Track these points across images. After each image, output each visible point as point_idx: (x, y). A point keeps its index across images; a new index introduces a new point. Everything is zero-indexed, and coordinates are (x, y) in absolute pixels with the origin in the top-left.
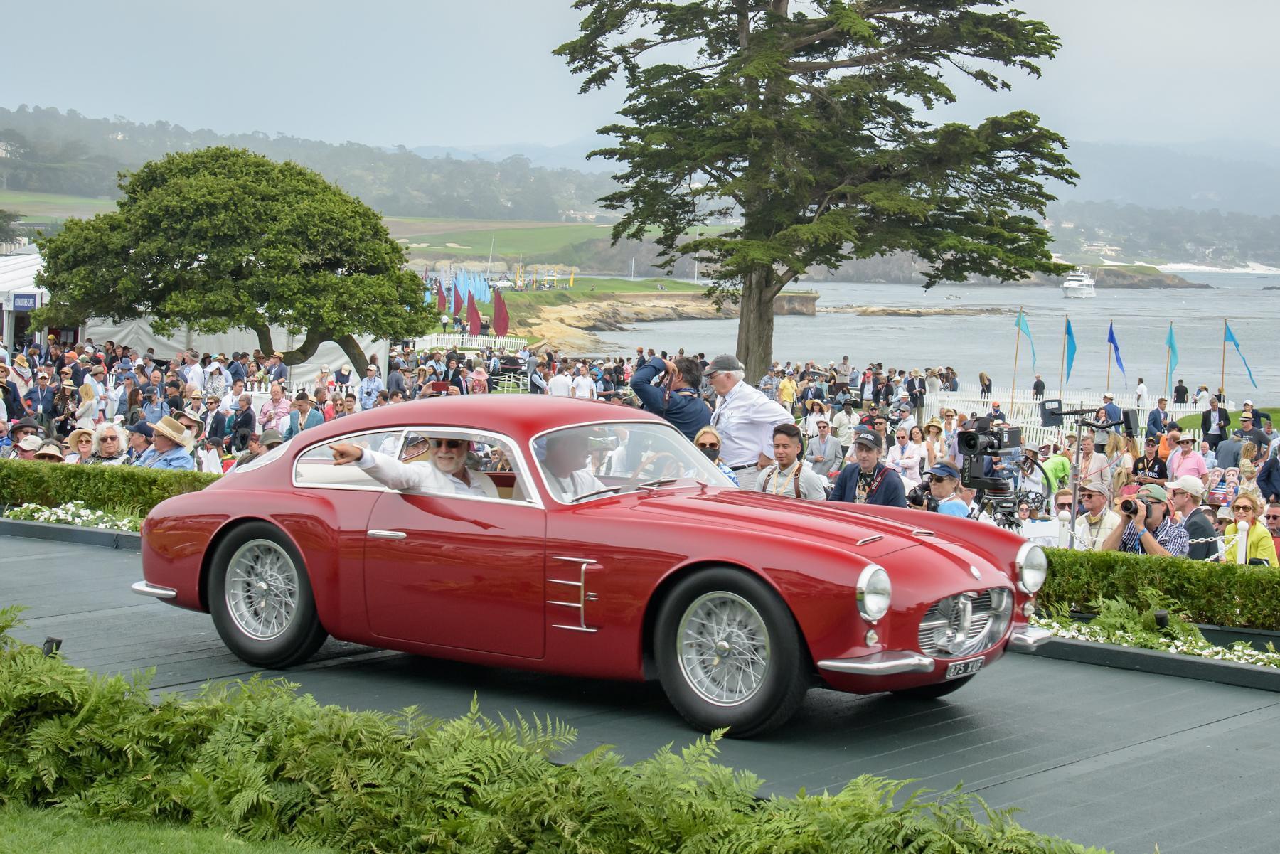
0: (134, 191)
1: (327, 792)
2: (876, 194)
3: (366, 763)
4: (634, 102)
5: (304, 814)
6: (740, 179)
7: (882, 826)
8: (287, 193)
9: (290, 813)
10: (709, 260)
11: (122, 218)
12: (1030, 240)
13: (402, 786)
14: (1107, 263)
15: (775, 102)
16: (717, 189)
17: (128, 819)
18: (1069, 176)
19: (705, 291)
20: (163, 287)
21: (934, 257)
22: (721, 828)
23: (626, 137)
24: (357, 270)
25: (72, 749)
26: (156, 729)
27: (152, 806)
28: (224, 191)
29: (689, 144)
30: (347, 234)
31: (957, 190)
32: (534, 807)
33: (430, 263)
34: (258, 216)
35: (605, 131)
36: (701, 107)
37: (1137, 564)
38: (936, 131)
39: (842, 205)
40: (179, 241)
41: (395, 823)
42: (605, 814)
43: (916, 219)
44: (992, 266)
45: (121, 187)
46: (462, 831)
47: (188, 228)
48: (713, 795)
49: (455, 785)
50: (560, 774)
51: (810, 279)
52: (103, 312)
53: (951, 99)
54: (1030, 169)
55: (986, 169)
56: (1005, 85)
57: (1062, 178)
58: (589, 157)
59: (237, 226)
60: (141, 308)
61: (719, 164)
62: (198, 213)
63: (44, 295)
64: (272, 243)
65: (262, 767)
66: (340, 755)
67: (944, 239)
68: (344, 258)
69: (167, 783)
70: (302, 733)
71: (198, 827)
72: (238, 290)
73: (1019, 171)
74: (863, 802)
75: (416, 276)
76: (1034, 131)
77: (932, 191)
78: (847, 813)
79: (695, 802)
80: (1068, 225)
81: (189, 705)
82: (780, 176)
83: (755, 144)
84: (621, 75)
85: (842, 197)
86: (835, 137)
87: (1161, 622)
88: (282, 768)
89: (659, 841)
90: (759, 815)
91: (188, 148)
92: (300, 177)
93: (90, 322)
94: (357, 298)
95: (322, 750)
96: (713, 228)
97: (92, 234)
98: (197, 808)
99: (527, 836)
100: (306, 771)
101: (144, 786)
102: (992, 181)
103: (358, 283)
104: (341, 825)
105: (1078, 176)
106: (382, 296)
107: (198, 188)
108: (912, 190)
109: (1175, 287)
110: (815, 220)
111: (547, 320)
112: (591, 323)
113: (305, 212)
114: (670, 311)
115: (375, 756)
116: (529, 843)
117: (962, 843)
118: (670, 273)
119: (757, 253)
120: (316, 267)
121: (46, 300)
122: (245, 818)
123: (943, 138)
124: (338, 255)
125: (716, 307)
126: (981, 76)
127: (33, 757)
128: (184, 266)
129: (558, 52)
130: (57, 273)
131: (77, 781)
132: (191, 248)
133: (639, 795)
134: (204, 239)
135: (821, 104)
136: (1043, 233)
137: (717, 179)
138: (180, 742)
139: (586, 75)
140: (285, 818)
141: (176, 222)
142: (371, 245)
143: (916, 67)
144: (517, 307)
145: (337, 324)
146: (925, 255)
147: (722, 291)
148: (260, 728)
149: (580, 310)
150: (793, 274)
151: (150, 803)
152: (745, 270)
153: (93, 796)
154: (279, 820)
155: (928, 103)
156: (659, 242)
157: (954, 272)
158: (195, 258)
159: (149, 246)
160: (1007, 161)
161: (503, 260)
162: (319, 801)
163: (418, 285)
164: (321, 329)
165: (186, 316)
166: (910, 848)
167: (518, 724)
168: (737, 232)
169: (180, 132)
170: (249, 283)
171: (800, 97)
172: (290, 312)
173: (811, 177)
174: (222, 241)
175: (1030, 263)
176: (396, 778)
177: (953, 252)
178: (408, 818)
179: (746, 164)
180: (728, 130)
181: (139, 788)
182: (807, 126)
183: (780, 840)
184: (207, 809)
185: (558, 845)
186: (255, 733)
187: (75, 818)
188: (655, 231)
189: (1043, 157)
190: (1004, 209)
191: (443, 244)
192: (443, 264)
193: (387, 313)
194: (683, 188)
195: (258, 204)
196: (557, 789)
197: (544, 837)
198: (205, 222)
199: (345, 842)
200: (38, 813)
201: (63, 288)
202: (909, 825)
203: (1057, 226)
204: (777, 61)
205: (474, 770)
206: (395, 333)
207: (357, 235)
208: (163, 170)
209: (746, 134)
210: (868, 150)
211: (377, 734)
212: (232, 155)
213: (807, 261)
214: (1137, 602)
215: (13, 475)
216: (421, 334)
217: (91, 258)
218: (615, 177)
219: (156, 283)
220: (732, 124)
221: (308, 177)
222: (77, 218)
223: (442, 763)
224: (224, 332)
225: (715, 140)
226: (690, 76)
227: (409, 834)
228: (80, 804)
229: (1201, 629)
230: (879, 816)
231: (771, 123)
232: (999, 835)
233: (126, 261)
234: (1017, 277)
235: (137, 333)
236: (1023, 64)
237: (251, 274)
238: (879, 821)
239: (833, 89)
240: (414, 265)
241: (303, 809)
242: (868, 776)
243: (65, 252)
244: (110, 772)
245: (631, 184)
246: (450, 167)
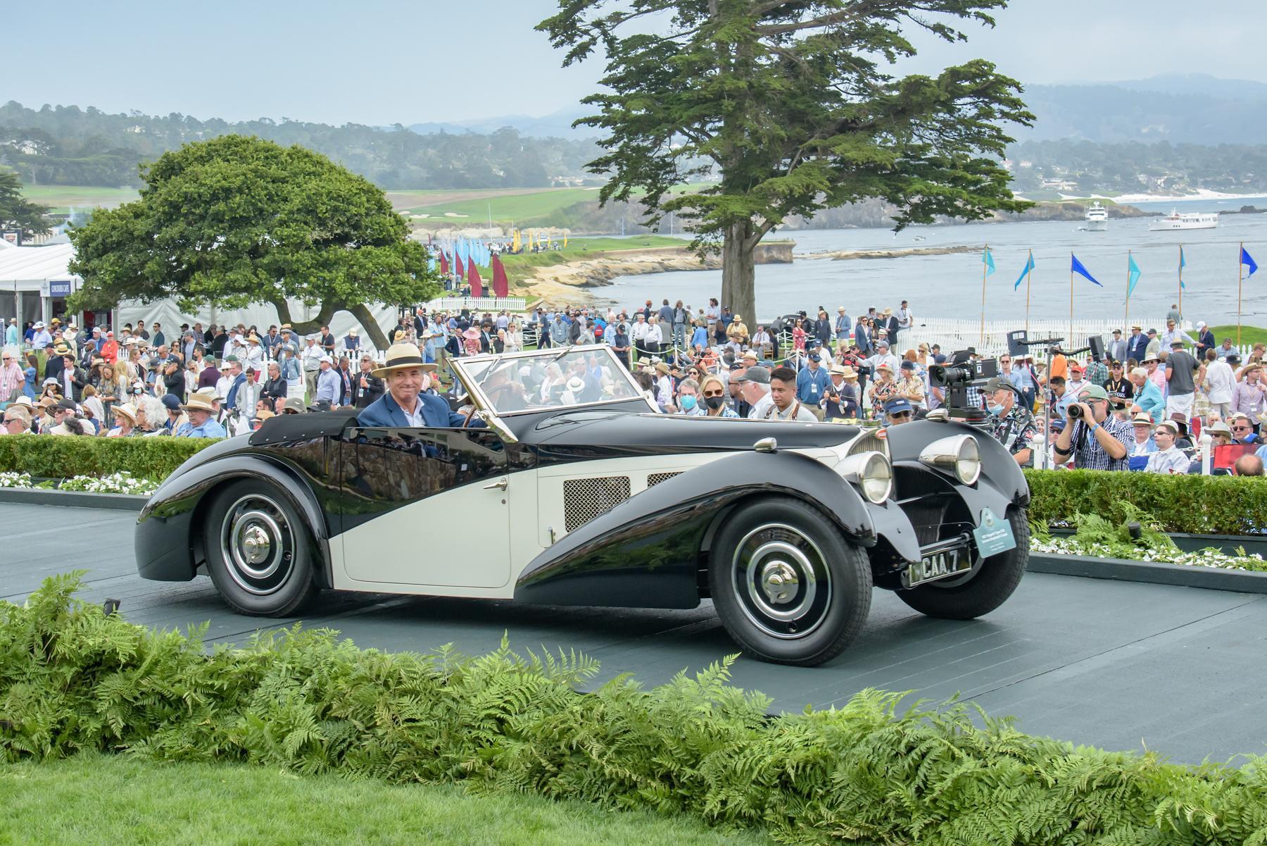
0: (154, 181)
1: (372, 727)
2: (845, 145)
3: (406, 700)
4: (613, 72)
5: (352, 749)
6: (717, 138)
7: (886, 735)
8: (296, 175)
9: (338, 749)
10: (692, 216)
11: (145, 206)
12: (992, 180)
13: (440, 720)
14: (1065, 197)
15: (745, 64)
16: (695, 149)
17: (191, 761)
18: (1025, 118)
19: (689, 245)
20: (187, 268)
21: (901, 201)
22: (736, 744)
23: (608, 105)
24: (365, 243)
25: (136, 699)
26: (211, 677)
27: (212, 748)
28: (237, 176)
29: (667, 109)
30: (354, 210)
31: (921, 137)
32: (563, 733)
33: (432, 233)
34: (270, 198)
35: (588, 100)
36: (676, 72)
37: (1109, 480)
38: (898, 83)
39: (813, 158)
40: (199, 224)
41: (436, 753)
42: (627, 736)
43: (884, 167)
44: (958, 208)
45: (142, 177)
46: (498, 758)
47: (206, 213)
48: (726, 714)
49: (489, 717)
50: (584, 701)
51: (786, 229)
52: (132, 294)
53: (912, 52)
54: (989, 114)
55: (947, 116)
56: (961, 36)
57: (1020, 121)
58: (574, 125)
59: (251, 208)
60: (168, 289)
61: (697, 125)
62: (215, 197)
63: (78, 281)
64: (285, 222)
65: (310, 708)
66: (381, 694)
67: (911, 184)
68: (352, 232)
69: (224, 726)
70: (345, 675)
71: (256, 765)
72: (256, 268)
73: (978, 117)
74: (868, 713)
75: (419, 246)
76: (991, 78)
77: (898, 139)
78: (852, 725)
79: (710, 722)
80: (1026, 164)
81: (240, 654)
82: (753, 133)
83: (728, 104)
84: (601, 47)
85: (813, 150)
86: (804, 94)
87: (1135, 533)
88: (329, 708)
89: (679, 759)
90: (770, 730)
91: (202, 137)
92: (307, 160)
93: (121, 304)
94: (366, 269)
95: (366, 689)
96: (693, 187)
97: (119, 223)
98: (254, 747)
99: (558, 760)
100: (351, 710)
101: (204, 730)
102: (953, 127)
103: (367, 255)
104: (386, 757)
105: (1034, 118)
106: (389, 266)
107: (214, 174)
108: (879, 140)
109: (1130, 216)
110: (789, 173)
111: (543, 280)
112: (584, 280)
113: (313, 191)
114: (657, 265)
115: (414, 693)
116: (560, 766)
117: (961, 748)
118: (655, 230)
119: (736, 206)
120: (327, 243)
121: (80, 285)
122: (298, 755)
123: (905, 89)
124: (346, 230)
125: (699, 259)
126: (938, 28)
127: (101, 707)
128: (204, 248)
129: (540, 28)
130: (88, 260)
131: (143, 729)
132: (211, 231)
133: (659, 717)
134: (222, 222)
135: (789, 65)
136: (1003, 173)
137: (695, 140)
138: (234, 688)
139: (567, 49)
140: (335, 754)
141: (194, 207)
142: (376, 219)
143: (877, 24)
144: (515, 269)
145: (349, 294)
146: (893, 200)
147: (705, 244)
148: (307, 673)
149: (574, 269)
150: (771, 225)
151: (210, 745)
152: (725, 223)
153: (158, 741)
154: (329, 756)
155: (891, 57)
156: (644, 201)
157: (922, 214)
158: (214, 239)
159: (172, 231)
160: (966, 107)
161: (499, 225)
162: (364, 736)
163: (422, 254)
164: (335, 300)
165: (211, 295)
166: (913, 754)
167: (544, 659)
168: (715, 189)
169: (192, 122)
170: (265, 261)
171: (769, 58)
172: (305, 285)
173: (783, 133)
174: (239, 222)
175: (993, 202)
176: (434, 713)
177: (920, 196)
178: (447, 748)
179: (722, 124)
180: (703, 93)
181: (200, 732)
182: (777, 85)
183: (791, 753)
184: (262, 748)
185: (586, 767)
186: (302, 678)
187: (143, 761)
188: (639, 192)
189: (1000, 102)
190: (966, 153)
191: (442, 214)
192: (444, 233)
193: (395, 282)
194: (664, 150)
195: (270, 186)
196: (582, 716)
197: (573, 760)
198: (221, 206)
199: (390, 773)
200: (109, 759)
201: (95, 274)
202: (911, 734)
203: (1017, 164)
204: (745, 25)
205: (505, 702)
206: (403, 300)
207: (363, 211)
208: (180, 159)
209: (719, 96)
210: (835, 105)
211: (415, 673)
212: (243, 142)
213: (783, 212)
214: (1110, 515)
215: (63, 450)
216: (428, 299)
217: (119, 245)
218: (599, 143)
219: (180, 265)
220: (707, 86)
221: (314, 159)
222: (102, 208)
223: (475, 696)
224: (246, 308)
225: (691, 103)
226: (664, 45)
227: (449, 763)
228: (147, 749)
229: (1173, 538)
230: (882, 726)
231: (743, 84)
232: (994, 739)
233: (151, 246)
234: (981, 216)
235: (165, 312)
236: (978, 15)
237: (267, 252)
238: (882, 731)
239: (800, 50)
240: (418, 236)
241: (350, 744)
242: (871, 689)
243: (94, 240)
244: (172, 718)
245: (615, 149)
246: (445, 142)
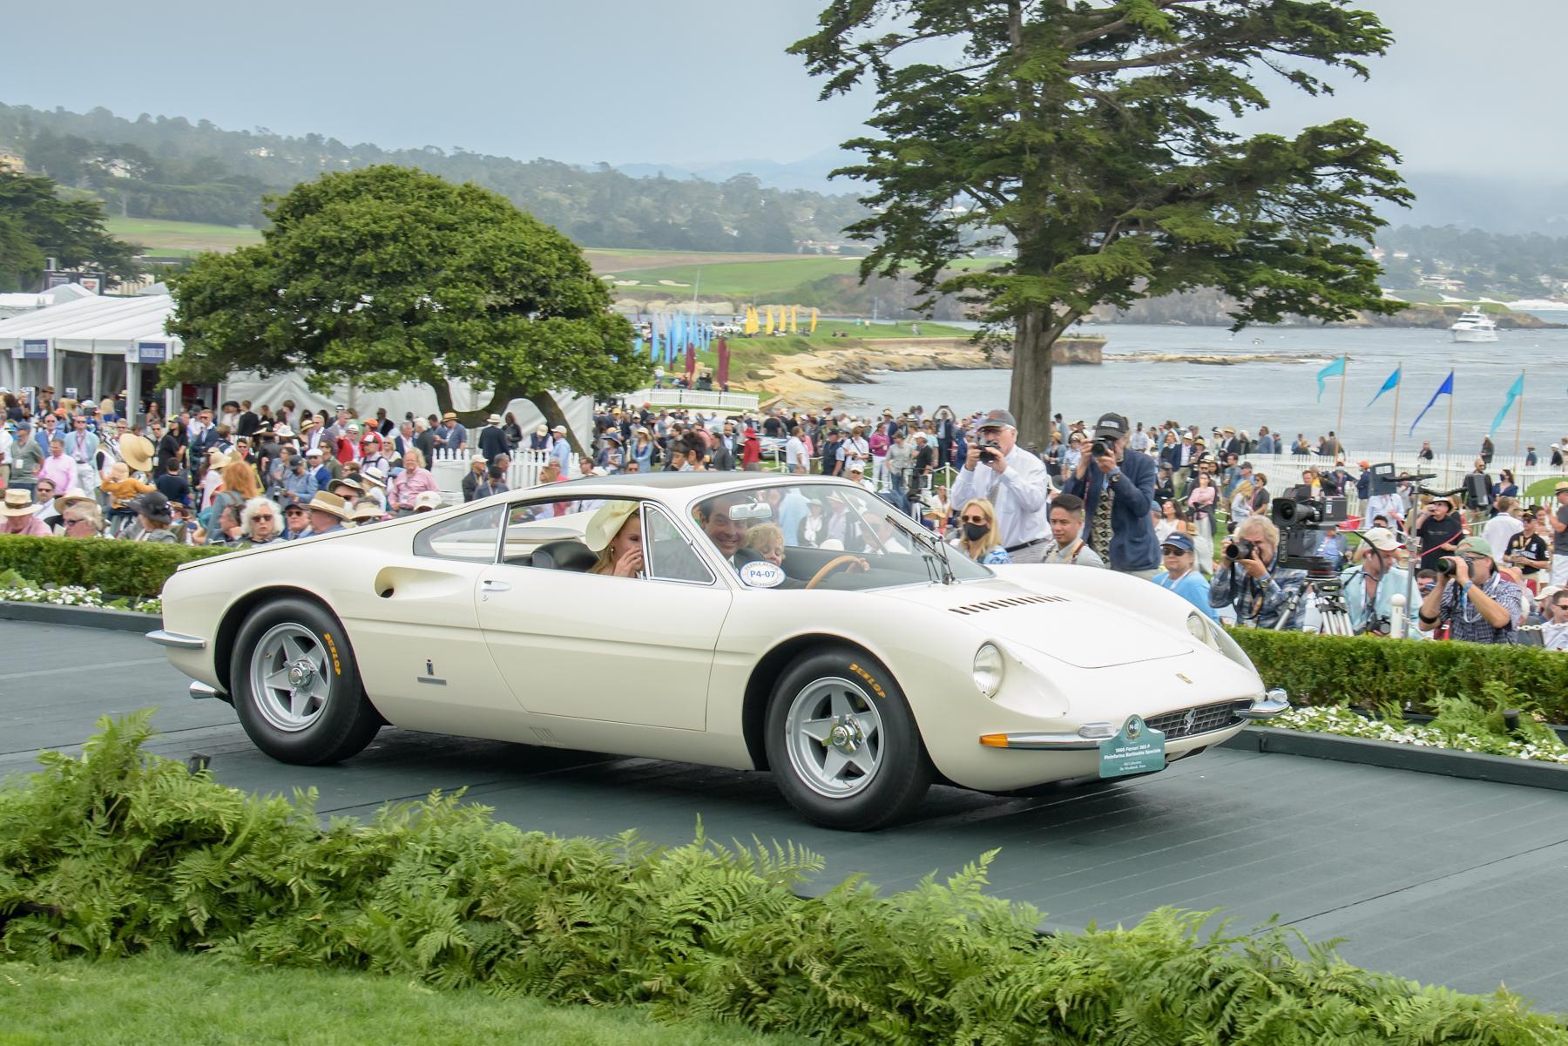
0: (283, 219)
1: (531, 932)
2: (1174, 219)
3: (577, 898)
4: (884, 110)
5: (504, 958)
6: (1013, 204)
7: (1186, 964)
8: (467, 221)
9: (487, 957)
10: (976, 300)
11: (268, 251)
12: (1357, 273)
13: (620, 925)
14: (1447, 299)
15: (1053, 109)
16: (985, 216)
17: (294, 966)
18: (1402, 197)
19: (971, 336)
20: (320, 334)
21: (1242, 293)
22: (997, 969)
23: (876, 153)
24: (554, 313)
25: (226, 884)
26: (326, 859)
27: (322, 951)
28: (391, 218)
29: (952, 162)
30: (541, 270)
31: (1270, 214)
32: (777, 947)
33: (641, 304)
34: (434, 250)
35: (850, 145)
36: (964, 117)
37: (1483, 655)
38: (1245, 144)
39: (1133, 233)
40: (339, 279)
41: (613, 968)
42: (859, 954)
43: (1221, 249)
44: (1313, 305)
45: (267, 214)
46: (692, 976)
47: (349, 264)
48: (986, 931)
49: (683, 923)
50: (806, 908)
51: (1096, 322)
52: (246, 364)
53: (1264, 104)
54: (1356, 188)
55: (1305, 188)
56: (1327, 89)
57: (1395, 200)
58: (831, 177)
59: (408, 261)
60: (294, 360)
61: (989, 184)
62: (361, 245)
63: (176, 344)
64: (451, 281)
65: (453, 904)
66: (545, 889)
67: (1254, 273)
68: (539, 299)
69: (340, 923)
70: (500, 864)
71: (378, 974)
72: (410, 338)
73: (1344, 191)
74: (1164, 937)
75: (624, 320)
76: (1362, 143)
77: (1241, 215)
78: (1145, 951)
79: (965, 939)
80: (1402, 255)
81: (366, 832)
82: (1060, 199)
83: (1030, 161)
84: (870, 78)
85: (1134, 223)
86: (1126, 151)
87: (1511, 723)
88: (477, 904)
89: (923, 985)
90: (1042, 954)
91: (347, 166)
92: (482, 202)
93: (232, 376)
94: (554, 347)
95: (524, 883)
96: (978, 263)
97: (234, 271)
98: (378, 951)
99: (769, 981)
100: (505, 908)
101: (312, 927)
102: (1311, 204)
103: (555, 329)
104: (548, 970)
105: (1413, 197)
106: (584, 344)
107: (361, 214)
108: (1217, 215)
109: (1527, 327)
110: (1101, 251)
111: (782, 372)
112: (834, 375)
113: (490, 244)
114: (929, 361)
115: (587, 889)
116: (771, 989)
117: (1279, 983)
118: (929, 317)
119: (1033, 290)
120: (504, 310)
121: (179, 350)
122: (434, 964)
123: (1253, 151)
124: (531, 295)
125: (984, 355)
126: (1298, 77)
127: (180, 894)
128: (344, 309)
129: (793, 51)
130: (191, 318)
131: (233, 922)
132: (353, 288)
133: (900, 932)
134: (369, 276)
135: (1108, 112)
136: (1372, 264)
137: (985, 203)
138: (355, 875)
139: (827, 77)
140: (482, 964)
141: (334, 256)
142: (571, 283)
143: (1221, 68)
144: (744, 356)
145: (530, 378)
146: (1233, 291)
147: (992, 336)
148: (451, 859)
149: (822, 359)
150: (1076, 316)
151: (320, 946)
152: (1018, 312)
153: (252, 938)
154: (475, 966)
155: (1236, 109)
156: (917, 278)
157: (1267, 311)
158: (357, 299)
159: (303, 286)
160: (1330, 179)
161: (729, 300)
162: (521, 943)
163: (628, 331)
164: (511, 384)
165: (351, 370)
166: (1218, 990)
167: (755, 851)
168: (1008, 267)
169: (336, 146)
170: (423, 329)
171: (1084, 104)
172: (474, 364)
173: (1097, 200)
174: (392, 279)
175: (1357, 301)
176: (612, 916)
177: (1265, 288)
178: (628, 962)
179: (1020, 184)
180: (999, 146)
181: (307, 930)
182: (1093, 140)
183: (1066, 983)
184: (388, 954)
185: (805, 992)
186: (444, 864)
187: (231, 964)
188: (911, 266)
189: (1372, 173)
190: (1327, 236)
191: (655, 282)
192: (657, 306)
193: (591, 365)
194: (945, 213)
195: (434, 234)
196: (803, 926)
197: (788, 982)
198: (369, 257)
199: (553, 991)
200: (187, 960)
201: (199, 336)
202: (1217, 963)
203: (1389, 254)
204: (1055, 61)
205: (705, 905)
206: (601, 388)
207: (553, 272)
208: (317, 193)
209: (1019, 150)
210: (1164, 167)
211: (590, 864)
212: (401, 175)
213: (1092, 299)
214: (1482, 699)
215: (146, 561)
216: (631, 389)
217: (232, 301)
218: (862, 201)
219: (311, 330)
220: (1004, 137)
221: (493, 202)
222: (213, 251)
223: (666, 897)
224: (395, 389)
225: (982, 158)
226: (950, 79)
227: (629, 980)
228: (237, 949)
229: (1557, 731)
230: (1181, 953)
231: (1049, 137)
232: (1322, 973)
233: (274, 304)
234: (1342, 317)
235: (290, 390)
236: (1349, 63)
237: (426, 319)
238: (1182, 959)
239: (1124, 94)
240: (622, 307)
241: (503, 952)
242: (1169, 906)
243: (201, 293)
244: (272, 911)
245: (881, 209)
246: (664, 188)
